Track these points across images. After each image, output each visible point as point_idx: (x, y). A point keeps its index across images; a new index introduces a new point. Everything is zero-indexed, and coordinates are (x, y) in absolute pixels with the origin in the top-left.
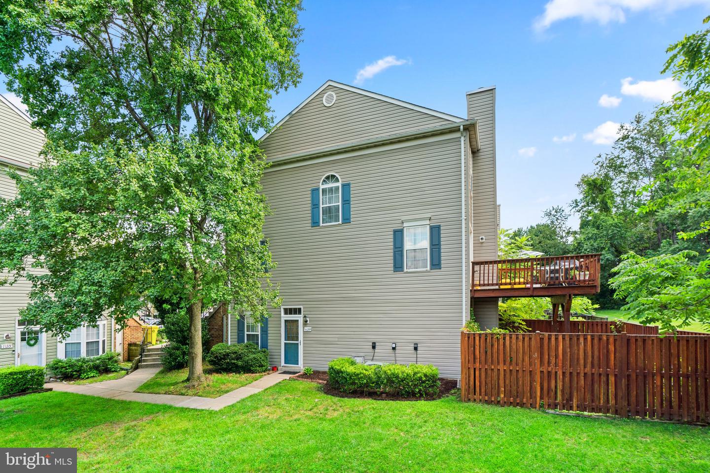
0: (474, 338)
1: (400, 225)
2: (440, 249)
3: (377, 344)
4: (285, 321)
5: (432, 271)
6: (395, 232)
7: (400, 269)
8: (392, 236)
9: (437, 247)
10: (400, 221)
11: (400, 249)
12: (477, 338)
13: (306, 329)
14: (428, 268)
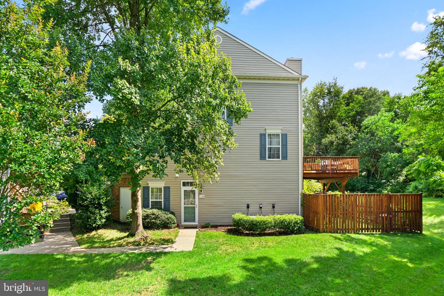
0: (327, 197)
1: (263, 131)
2: (287, 148)
3: (250, 205)
4: (184, 190)
5: (282, 161)
6: (261, 135)
7: (264, 158)
8: (259, 138)
9: (285, 146)
10: (264, 129)
11: (264, 146)
12: (328, 197)
13: (201, 196)
14: (280, 159)
